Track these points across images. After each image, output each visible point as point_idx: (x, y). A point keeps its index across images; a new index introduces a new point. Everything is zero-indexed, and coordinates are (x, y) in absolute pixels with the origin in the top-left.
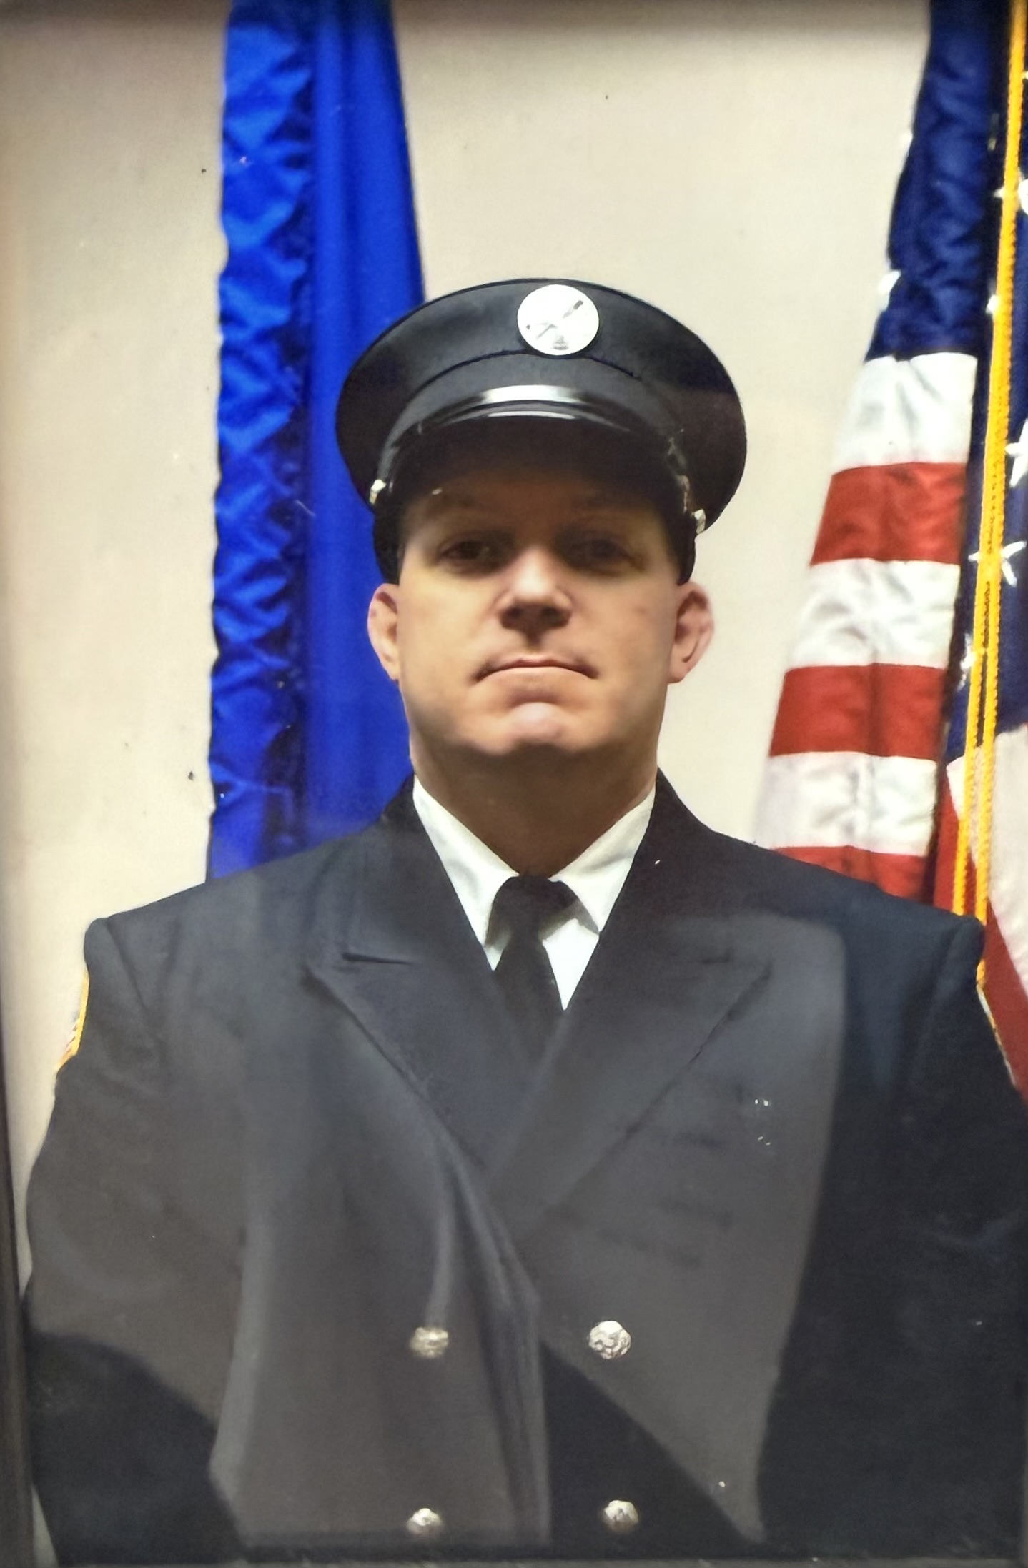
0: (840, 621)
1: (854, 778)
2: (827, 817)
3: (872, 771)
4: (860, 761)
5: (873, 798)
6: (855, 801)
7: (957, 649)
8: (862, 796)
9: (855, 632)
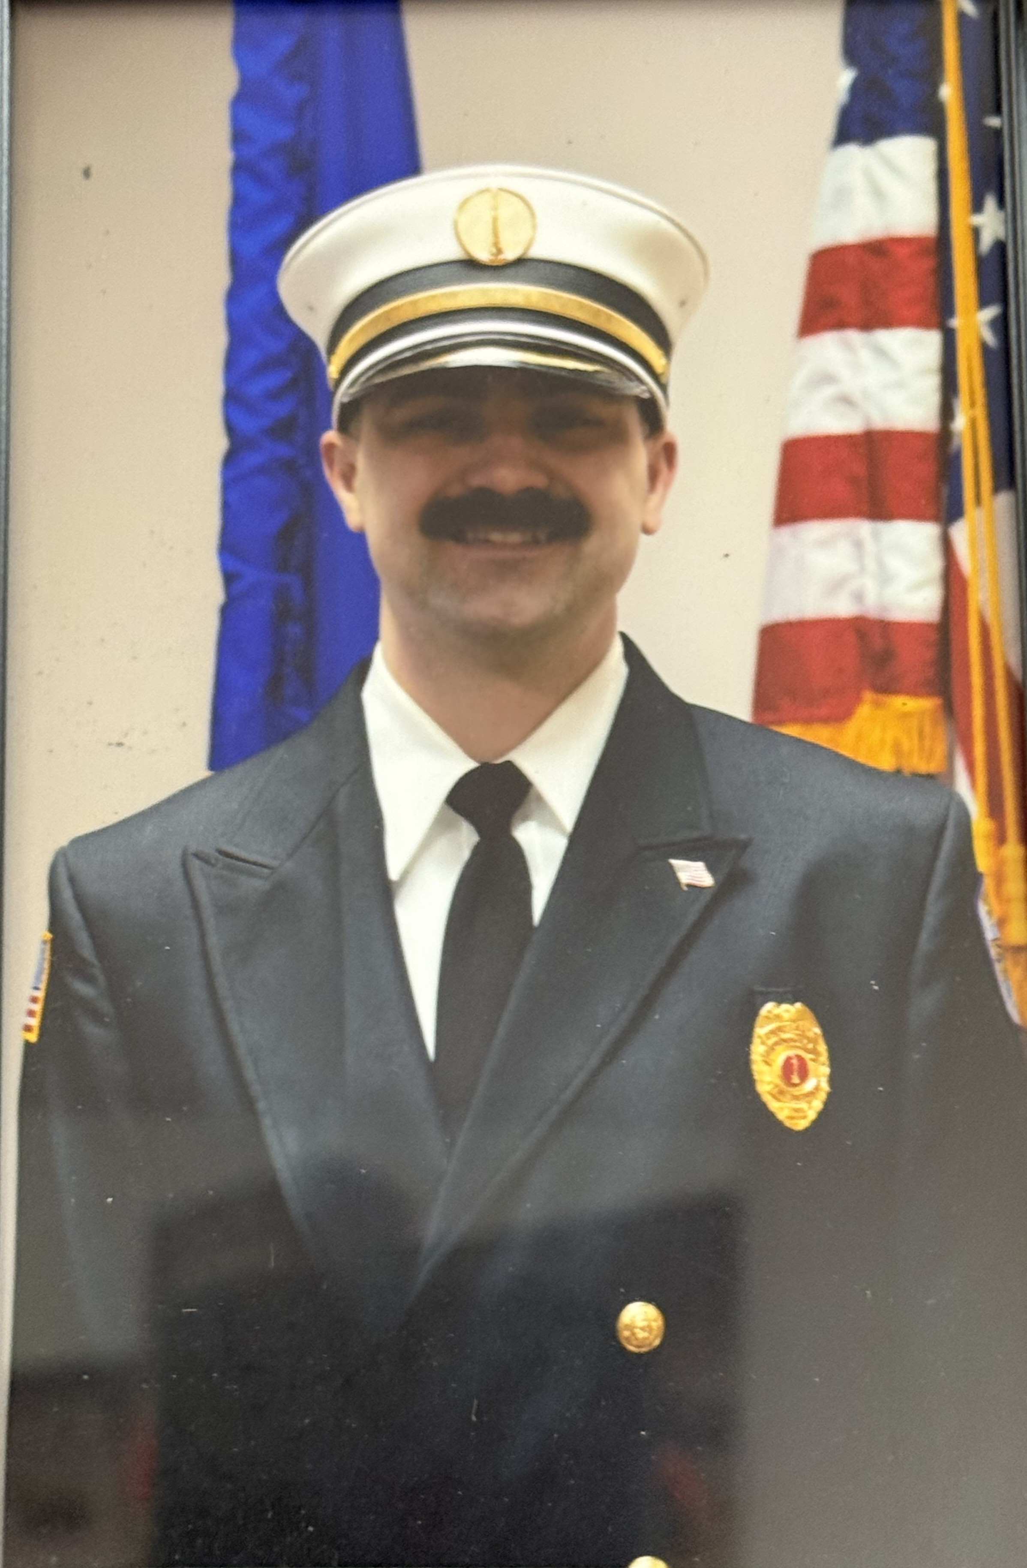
0: (829, 391)
1: (858, 545)
2: (836, 585)
3: (876, 536)
4: (864, 528)
5: (881, 565)
6: (862, 569)
7: (947, 412)
8: (870, 563)
9: (846, 400)
